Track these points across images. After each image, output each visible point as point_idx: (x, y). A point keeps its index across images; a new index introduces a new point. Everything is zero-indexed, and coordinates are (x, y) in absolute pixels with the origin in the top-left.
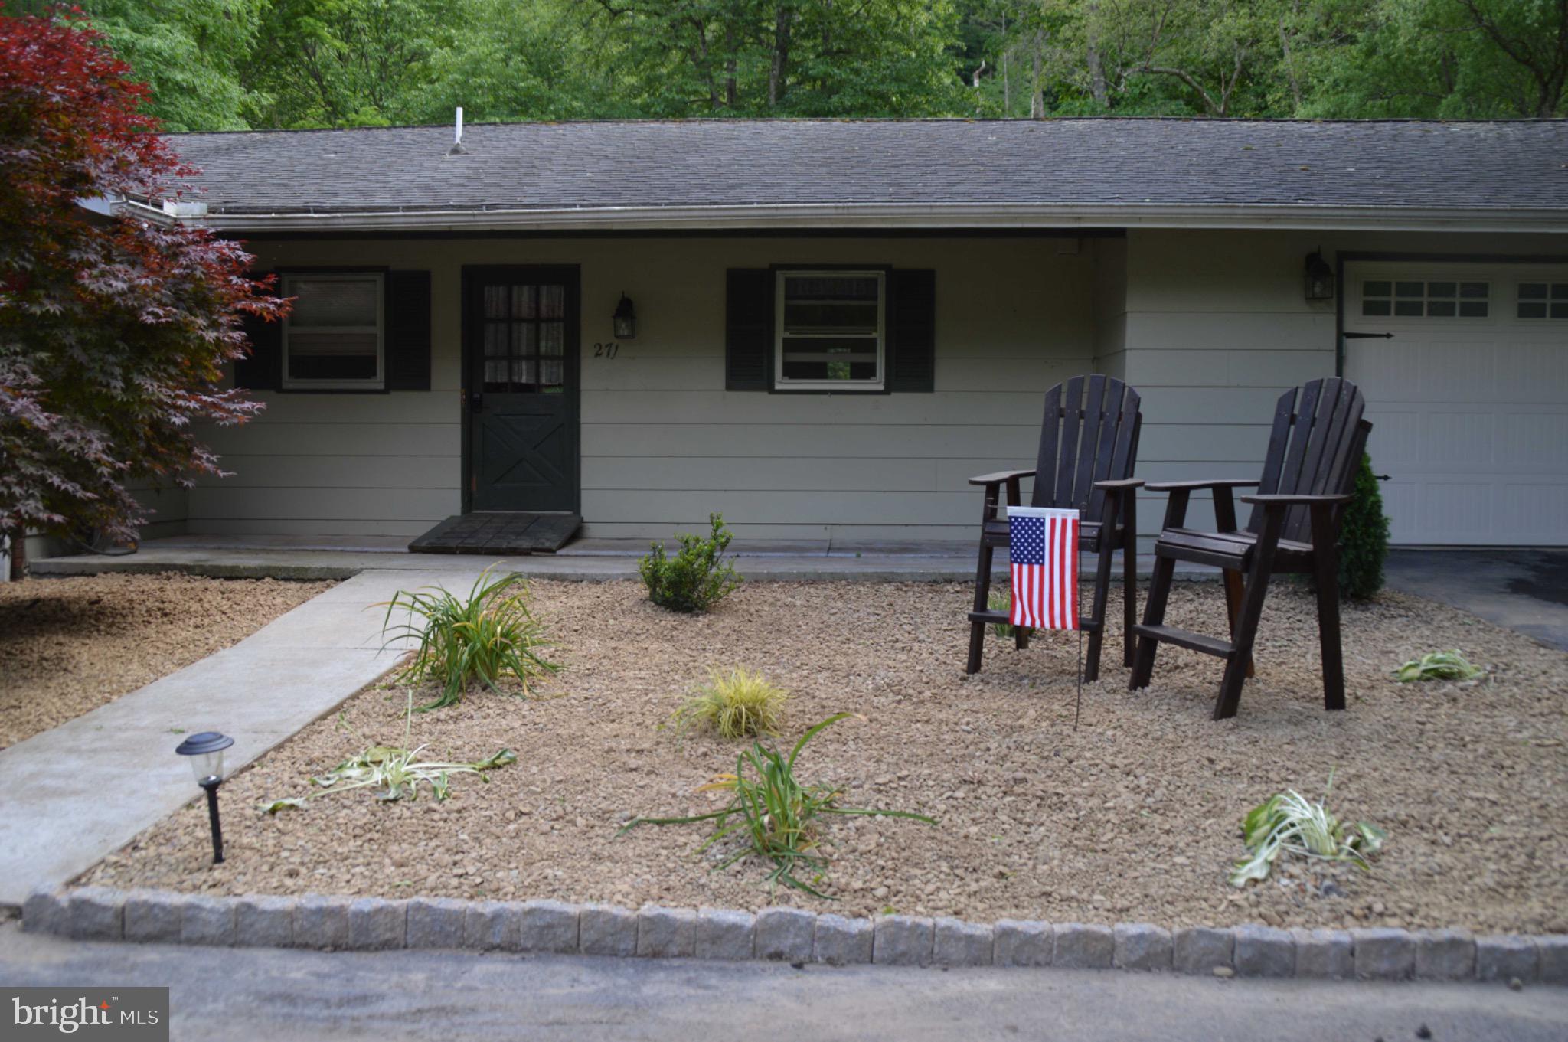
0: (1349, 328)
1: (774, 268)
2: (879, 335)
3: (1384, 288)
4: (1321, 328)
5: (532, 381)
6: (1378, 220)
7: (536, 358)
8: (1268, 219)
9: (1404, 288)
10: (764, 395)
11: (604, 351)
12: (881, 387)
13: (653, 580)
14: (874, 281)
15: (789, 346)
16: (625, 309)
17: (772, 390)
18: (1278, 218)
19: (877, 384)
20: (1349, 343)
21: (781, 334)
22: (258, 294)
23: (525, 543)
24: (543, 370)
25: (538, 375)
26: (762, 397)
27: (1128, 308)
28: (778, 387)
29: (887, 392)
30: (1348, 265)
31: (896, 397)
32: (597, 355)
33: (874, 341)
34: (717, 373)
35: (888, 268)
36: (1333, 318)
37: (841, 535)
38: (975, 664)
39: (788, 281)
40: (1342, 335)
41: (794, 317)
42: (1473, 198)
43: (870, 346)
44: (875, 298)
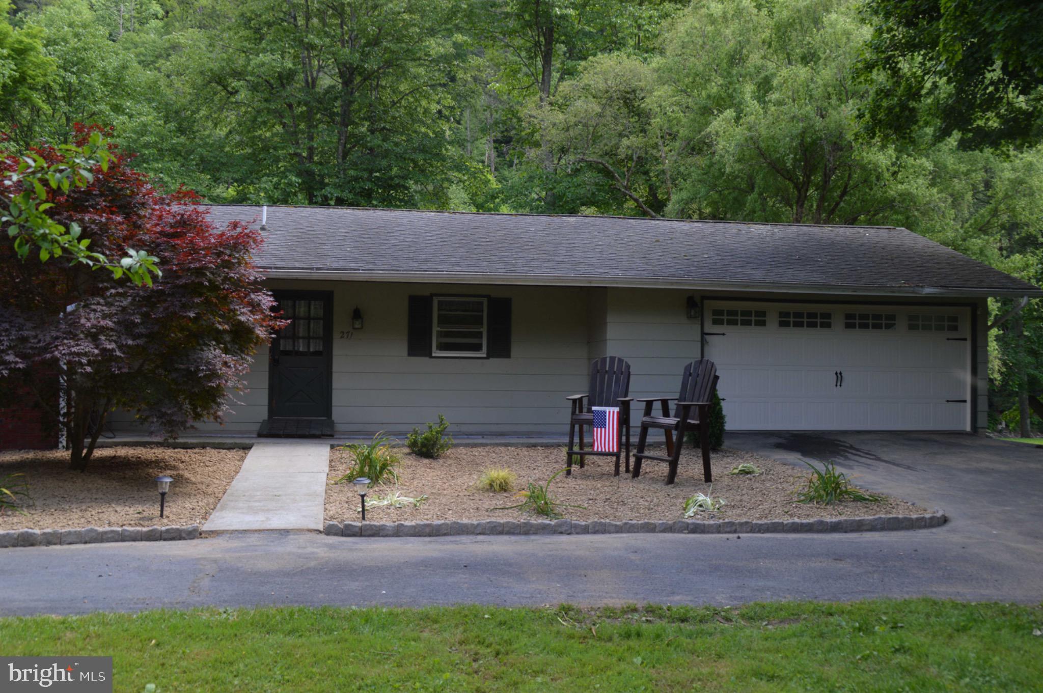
0: (706, 330)
1: (432, 295)
2: (484, 330)
3: (720, 312)
4: (695, 331)
5: (306, 350)
6: (719, 285)
7: (308, 338)
8: (672, 284)
9: (730, 313)
10: (427, 359)
11: (345, 335)
12: (485, 355)
13: (413, 445)
14: (482, 303)
15: (440, 334)
16: (357, 314)
17: (431, 357)
18: (677, 283)
19: (483, 354)
20: (707, 337)
21: (436, 329)
22: (275, 318)
23: (318, 433)
24: (312, 345)
25: (309, 347)
26: (426, 359)
27: (608, 320)
28: (434, 355)
29: (487, 358)
30: (706, 302)
31: (491, 359)
32: (342, 337)
33: (481, 333)
34: (404, 348)
35: (488, 297)
36: (699, 327)
37: (464, 429)
38: (569, 473)
39: (439, 302)
40: (703, 334)
41: (443, 320)
42: (758, 275)
43: (479, 335)
44: (482, 311)
